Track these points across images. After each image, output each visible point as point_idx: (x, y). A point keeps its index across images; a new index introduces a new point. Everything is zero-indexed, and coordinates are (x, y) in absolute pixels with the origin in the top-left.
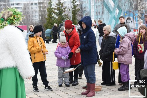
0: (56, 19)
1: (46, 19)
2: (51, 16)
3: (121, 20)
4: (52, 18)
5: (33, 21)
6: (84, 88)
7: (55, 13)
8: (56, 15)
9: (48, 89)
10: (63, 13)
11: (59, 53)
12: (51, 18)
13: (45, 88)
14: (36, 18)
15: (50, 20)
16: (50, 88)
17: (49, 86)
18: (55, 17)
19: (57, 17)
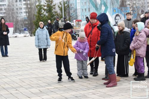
0: (45, 16)
1: (36, 16)
2: (40, 13)
3: (128, 16)
4: (42, 15)
5: (18, 18)
6: (103, 79)
7: (45, 10)
8: (45, 12)
9: (71, 80)
10: (52, 10)
11: (78, 47)
12: (40, 15)
13: (69, 79)
14: (20, 15)
15: (40, 17)
16: (73, 79)
17: (72, 78)
18: (44, 14)
19: (47, 14)
